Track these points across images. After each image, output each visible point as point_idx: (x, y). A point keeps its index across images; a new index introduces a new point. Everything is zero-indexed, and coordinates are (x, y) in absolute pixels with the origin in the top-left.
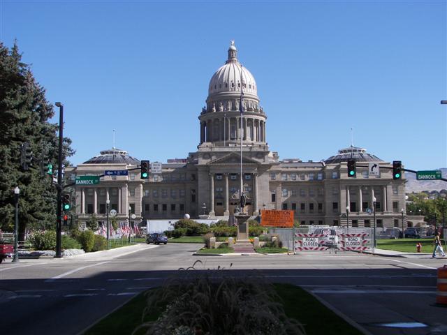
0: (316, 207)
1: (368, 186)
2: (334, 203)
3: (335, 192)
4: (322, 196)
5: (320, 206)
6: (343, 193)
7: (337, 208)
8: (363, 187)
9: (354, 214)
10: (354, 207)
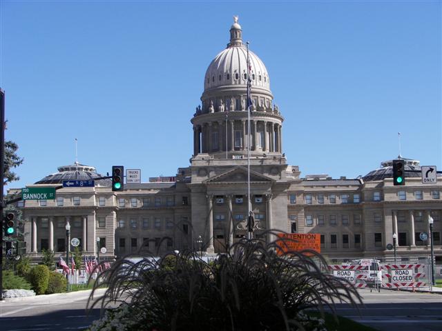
0: (351, 240)
1: (424, 211)
2: (376, 234)
3: (379, 220)
4: (361, 225)
5: (357, 239)
6: (388, 220)
7: (381, 241)
8: (415, 213)
9: (404, 249)
10: (404, 239)
